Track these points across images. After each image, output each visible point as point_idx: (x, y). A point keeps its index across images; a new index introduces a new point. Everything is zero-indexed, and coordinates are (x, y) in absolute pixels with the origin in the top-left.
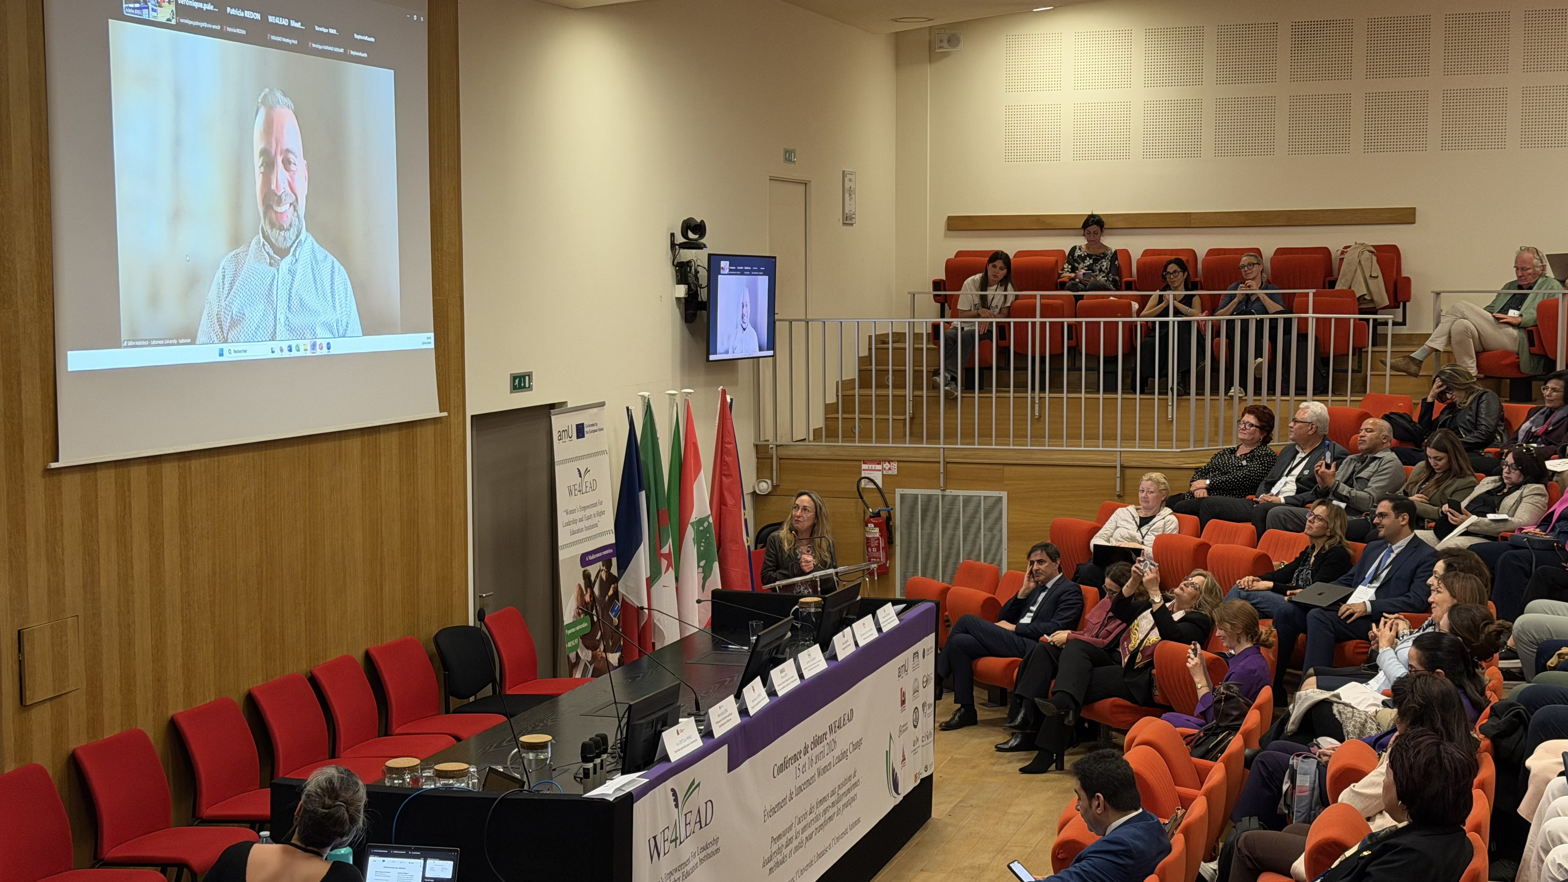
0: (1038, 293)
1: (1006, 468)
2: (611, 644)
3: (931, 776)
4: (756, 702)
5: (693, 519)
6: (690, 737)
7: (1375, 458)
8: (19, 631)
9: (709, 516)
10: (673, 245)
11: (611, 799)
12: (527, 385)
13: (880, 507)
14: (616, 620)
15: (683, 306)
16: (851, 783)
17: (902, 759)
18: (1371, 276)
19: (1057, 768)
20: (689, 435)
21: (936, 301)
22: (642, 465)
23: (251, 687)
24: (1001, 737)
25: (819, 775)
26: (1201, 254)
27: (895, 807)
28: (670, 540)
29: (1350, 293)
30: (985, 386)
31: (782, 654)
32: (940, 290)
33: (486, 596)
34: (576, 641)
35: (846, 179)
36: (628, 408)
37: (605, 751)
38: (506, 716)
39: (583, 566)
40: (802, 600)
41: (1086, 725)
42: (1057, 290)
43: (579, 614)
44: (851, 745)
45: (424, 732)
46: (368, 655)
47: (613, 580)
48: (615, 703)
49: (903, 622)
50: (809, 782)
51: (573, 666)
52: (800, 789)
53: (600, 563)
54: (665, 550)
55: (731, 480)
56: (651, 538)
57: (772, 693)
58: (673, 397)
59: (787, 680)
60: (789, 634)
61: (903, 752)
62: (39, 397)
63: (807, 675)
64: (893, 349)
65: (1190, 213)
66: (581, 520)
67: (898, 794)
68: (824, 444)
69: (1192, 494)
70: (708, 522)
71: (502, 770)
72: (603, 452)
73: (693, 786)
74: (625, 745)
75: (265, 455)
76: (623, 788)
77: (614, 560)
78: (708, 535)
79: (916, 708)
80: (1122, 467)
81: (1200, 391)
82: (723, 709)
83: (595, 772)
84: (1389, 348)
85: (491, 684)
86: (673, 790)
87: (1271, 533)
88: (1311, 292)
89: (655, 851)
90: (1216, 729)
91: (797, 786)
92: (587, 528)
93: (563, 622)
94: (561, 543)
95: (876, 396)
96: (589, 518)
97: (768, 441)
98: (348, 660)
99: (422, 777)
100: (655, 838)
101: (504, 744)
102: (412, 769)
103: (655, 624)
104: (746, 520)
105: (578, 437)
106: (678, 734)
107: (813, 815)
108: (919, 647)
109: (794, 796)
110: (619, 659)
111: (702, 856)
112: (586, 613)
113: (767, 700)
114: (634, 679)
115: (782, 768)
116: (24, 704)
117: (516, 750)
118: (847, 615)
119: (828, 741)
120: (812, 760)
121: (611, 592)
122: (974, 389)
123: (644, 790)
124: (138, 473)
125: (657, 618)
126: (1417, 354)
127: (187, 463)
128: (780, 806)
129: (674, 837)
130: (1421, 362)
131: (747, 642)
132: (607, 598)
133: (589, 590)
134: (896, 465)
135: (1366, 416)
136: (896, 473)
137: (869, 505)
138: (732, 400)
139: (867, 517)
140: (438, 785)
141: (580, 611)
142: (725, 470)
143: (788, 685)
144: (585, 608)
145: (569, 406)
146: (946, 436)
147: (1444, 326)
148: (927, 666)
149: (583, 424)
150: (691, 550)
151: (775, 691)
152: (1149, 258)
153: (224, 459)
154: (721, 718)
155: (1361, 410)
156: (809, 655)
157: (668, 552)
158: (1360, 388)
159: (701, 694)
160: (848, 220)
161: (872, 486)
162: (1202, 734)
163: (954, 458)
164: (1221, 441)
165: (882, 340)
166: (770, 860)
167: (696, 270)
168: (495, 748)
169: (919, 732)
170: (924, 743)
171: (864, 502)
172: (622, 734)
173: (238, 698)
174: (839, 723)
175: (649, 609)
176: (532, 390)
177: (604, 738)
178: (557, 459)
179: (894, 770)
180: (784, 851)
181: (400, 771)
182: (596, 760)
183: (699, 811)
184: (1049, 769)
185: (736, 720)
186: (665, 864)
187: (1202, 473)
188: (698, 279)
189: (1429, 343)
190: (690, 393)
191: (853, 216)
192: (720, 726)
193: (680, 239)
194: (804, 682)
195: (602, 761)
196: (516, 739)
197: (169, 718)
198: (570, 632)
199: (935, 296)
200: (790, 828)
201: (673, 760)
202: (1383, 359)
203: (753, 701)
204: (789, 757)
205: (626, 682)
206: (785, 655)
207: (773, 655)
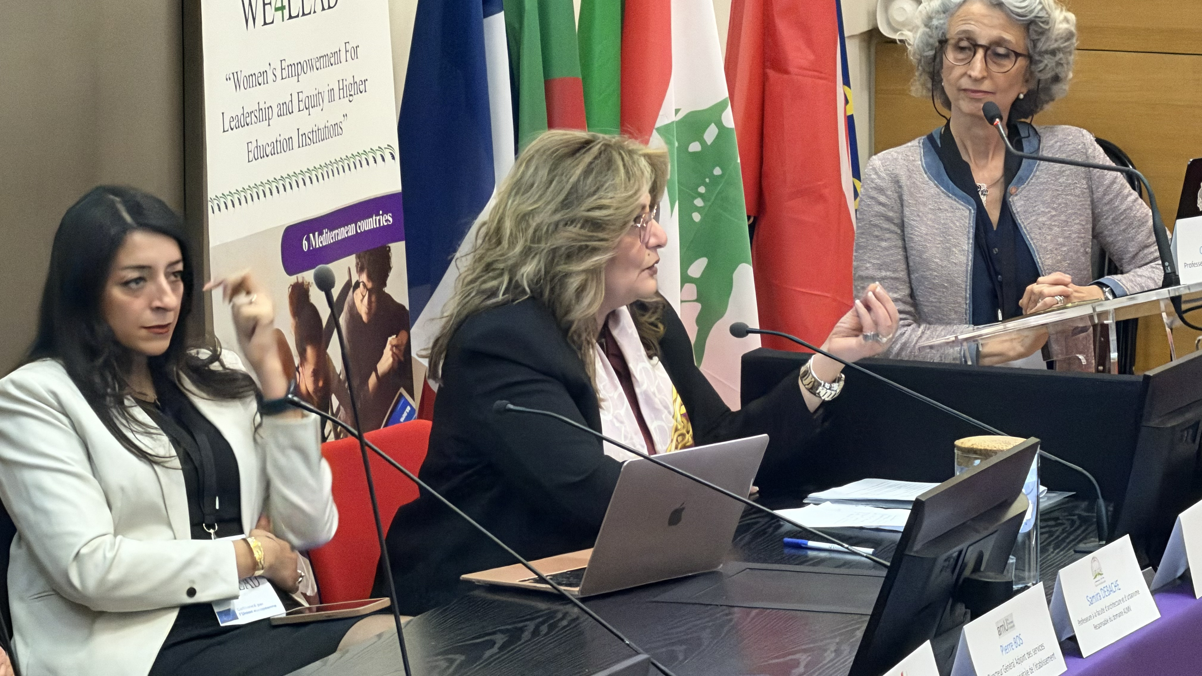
5: (668, 113)
9: (720, 107)
39: (290, 269)
47: (392, 320)
53: (351, 261)
63: (1091, 643)
66: (285, 110)
70: (721, 126)
77: (398, 251)
78: (717, 171)
92: (307, 140)
94: (213, 185)
96: (313, 102)
104: (850, 121)
133: (310, 352)
205: (451, 661)
206: (1011, 574)
207: (967, 573)
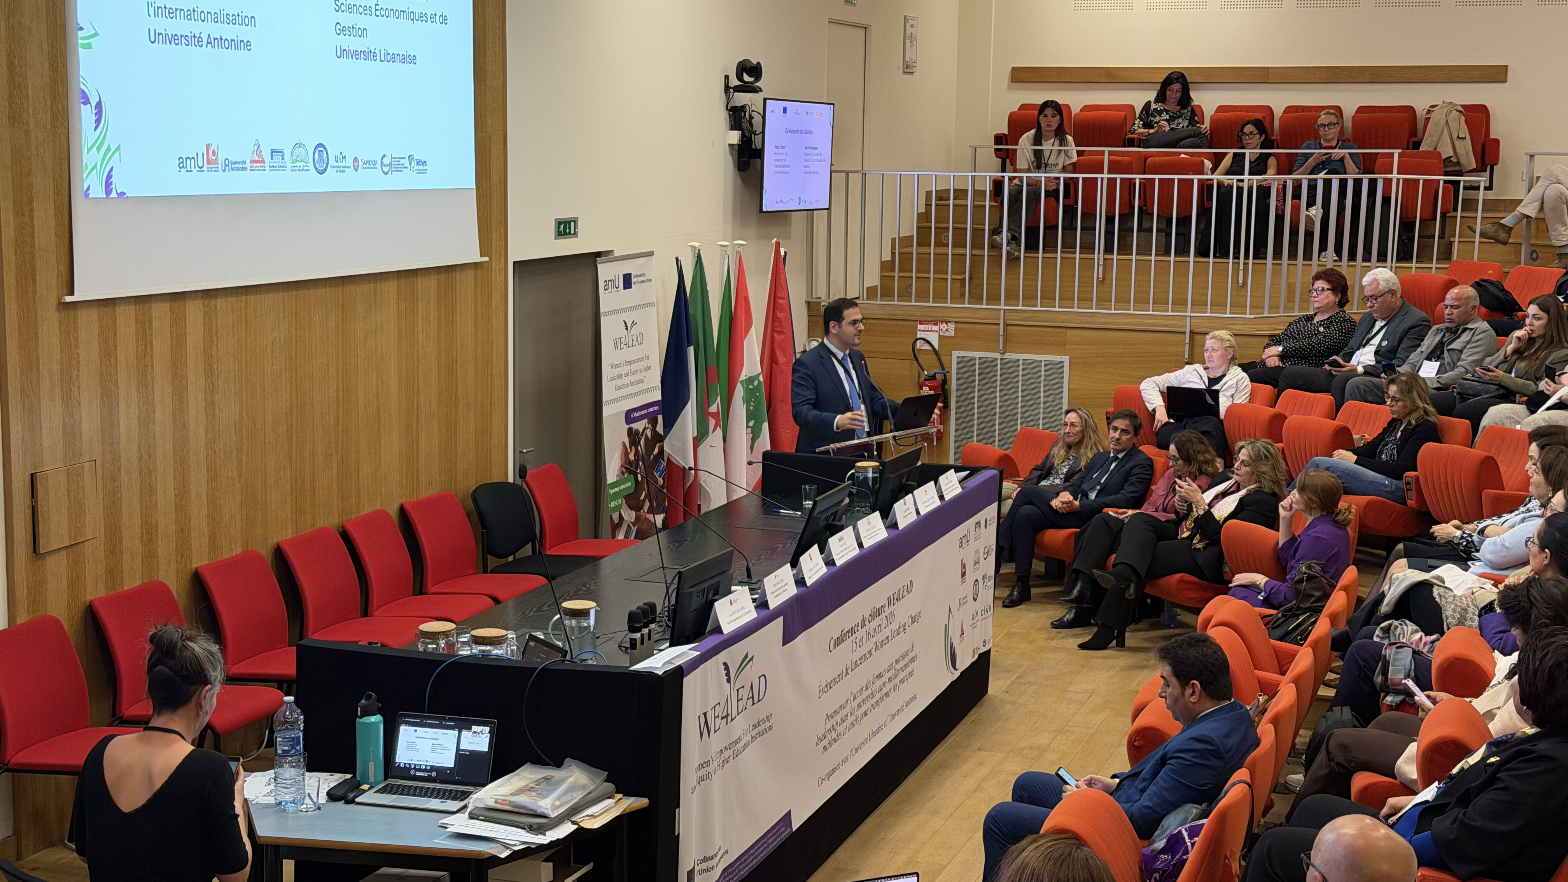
0: (1107, 150)
1: (1069, 332)
2: (655, 504)
3: (989, 652)
4: (813, 572)
5: (743, 377)
6: (744, 608)
7: (1465, 330)
8: (32, 475)
9: (759, 375)
10: (727, 88)
11: (660, 673)
12: (572, 232)
13: (936, 370)
14: (661, 480)
15: (736, 154)
16: (908, 657)
17: (960, 633)
18: (1458, 137)
19: (1117, 645)
20: (739, 288)
21: (997, 156)
22: (692, 320)
23: (280, 540)
24: (1059, 611)
25: (876, 649)
26: (1278, 112)
27: (952, 683)
28: (719, 398)
29: (1435, 154)
30: (1050, 246)
31: (840, 520)
32: (1002, 144)
33: (527, 452)
34: (620, 501)
35: (908, 25)
36: (677, 259)
37: (653, 621)
38: (546, 577)
39: (628, 422)
40: (859, 464)
41: (1149, 601)
42: (1124, 146)
43: (623, 473)
44: (910, 618)
45: (460, 592)
46: (402, 511)
47: (658, 439)
48: (663, 567)
49: (966, 490)
50: (864, 658)
51: (616, 527)
52: (856, 665)
53: (646, 421)
54: (713, 409)
55: (783, 337)
56: (699, 397)
57: (830, 562)
58: (724, 248)
59: (845, 550)
60: (847, 500)
61: (962, 626)
62: (53, 225)
63: (867, 544)
64: (954, 205)
65: (1269, 68)
66: (626, 375)
67: (956, 669)
68: (878, 302)
69: (1263, 363)
70: (759, 380)
71: (542, 637)
72: (651, 305)
73: (747, 660)
74: (674, 612)
75: (296, 296)
76: (673, 662)
77: (660, 418)
78: (758, 394)
79: (977, 580)
80: (1192, 333)
81: (1278, 254)
82: (778, 579)
83: (642, 643)
84: (1480, 214)
85: (530, 543)
86: (725, 664)
87: (1349, 404)
88: (1396, 152)
89: (706, 728)
90: (1296, 610)
91: (854, 661)
92: (633, 384)
93: (606, 480)
94: (605, 398)
95: (935, 254)
96: (635, 373)
97: (820, 298)
98: (382, 514)
99: (458, 642)
100: (705, 714)
101: (545, 608)
102: (446, 634)
103: (700, 485)
105: (625, 288)
106: (731, 604)
107: (869, 691)
108: (980, 516)
109: (850, 671)
110: (663, 521)
111: (754, 733)
112: (630, 472)
113: (824, 570)
114: (681, 542)
115: (839, 641)
116: (37, 552)
117: (558, 616)
118: (906, 481)
119: (886, 614)
120: (869, 633)
121: (656, 451)
122: (1038, 249)
123: (695, 664)
124: (159, 311)
125: (703, 479)
126: (1508, 220)
127: (213, 301)
128: (835, 681)
129: (725, 714)
130: (1511, 229)
131: (800, 508)
132: (652, 457)
133: (633, 448)
134: (953, 326)
135: (1453, 284)
136: (953, 334)
137: (924, 368)
138: (785, 253)
139: (922, 379)
140: (474, 651)
141: (624, 470)
142: (777, 327)
143: (847, 554)
144: (628, 468)
145: (616, 254)
146: (1007, 298)
147: (1537, 191)
148: (989, 537)
149: (630, 275)
150: (739, 409)
151: (833, 560)
152: (1222, 115)
153: (253, 298)
154: (776, 588)
155: (1448, 277)
156: (869, 523)
157: (716, 411)
158: (1446, 254)
159: (753, 561)
160: (908, 69)
161: (927, 347)
162: (1280, 615)
163: (1014, 320)
164: (1297, 308)
165: (942, 196)
166: (824, 737)
167: (750, 115)
168: (535, 612)
169: (979, 606)
170: (984, 617)
171: (919, 363)
172: (669, 602)
173: (266, 551)
174: (899, 594)
175: (696, 470)
176: (577, 237)
177: (652, 607)
178: (603, 309)
179: (952, 644)
180: (838, 728)
181: (434, 636)
182: (643, 629)
183: (752, 687)
184: (1110, 646)
185: (792, 590)
186: (716, 742)
187: (1275, 340)
188: (752, 125)
189: (1520, 209)
190: (742, 245)
191: (914, 64)
192: (776, 597)
193: (734, 82)
194: (864, 551)
195: (650, 631)
196: (558, 604)
197: (194, 570)
198: (613, 491)
199: (996, 150)
200: (845, 705)
201: (725, 633)
202: (1471, 225)
203: (810, 570)
204: (845, 631)
205: (674, 546)
206: (843, 522)
207: (830, 521)
